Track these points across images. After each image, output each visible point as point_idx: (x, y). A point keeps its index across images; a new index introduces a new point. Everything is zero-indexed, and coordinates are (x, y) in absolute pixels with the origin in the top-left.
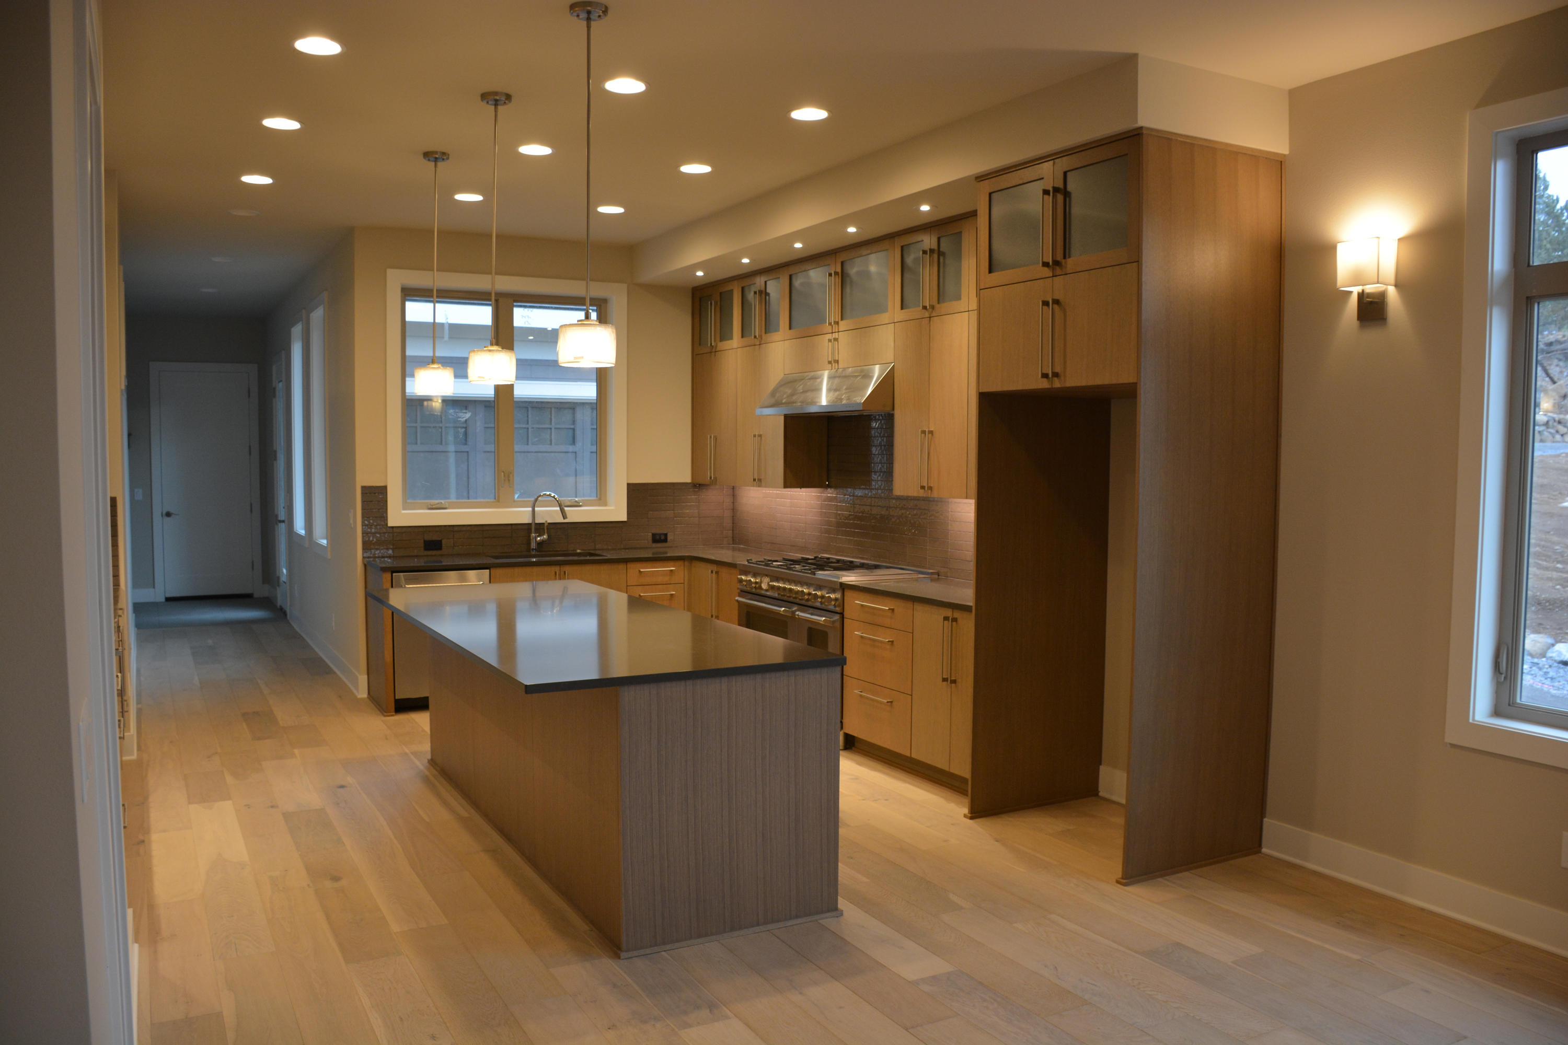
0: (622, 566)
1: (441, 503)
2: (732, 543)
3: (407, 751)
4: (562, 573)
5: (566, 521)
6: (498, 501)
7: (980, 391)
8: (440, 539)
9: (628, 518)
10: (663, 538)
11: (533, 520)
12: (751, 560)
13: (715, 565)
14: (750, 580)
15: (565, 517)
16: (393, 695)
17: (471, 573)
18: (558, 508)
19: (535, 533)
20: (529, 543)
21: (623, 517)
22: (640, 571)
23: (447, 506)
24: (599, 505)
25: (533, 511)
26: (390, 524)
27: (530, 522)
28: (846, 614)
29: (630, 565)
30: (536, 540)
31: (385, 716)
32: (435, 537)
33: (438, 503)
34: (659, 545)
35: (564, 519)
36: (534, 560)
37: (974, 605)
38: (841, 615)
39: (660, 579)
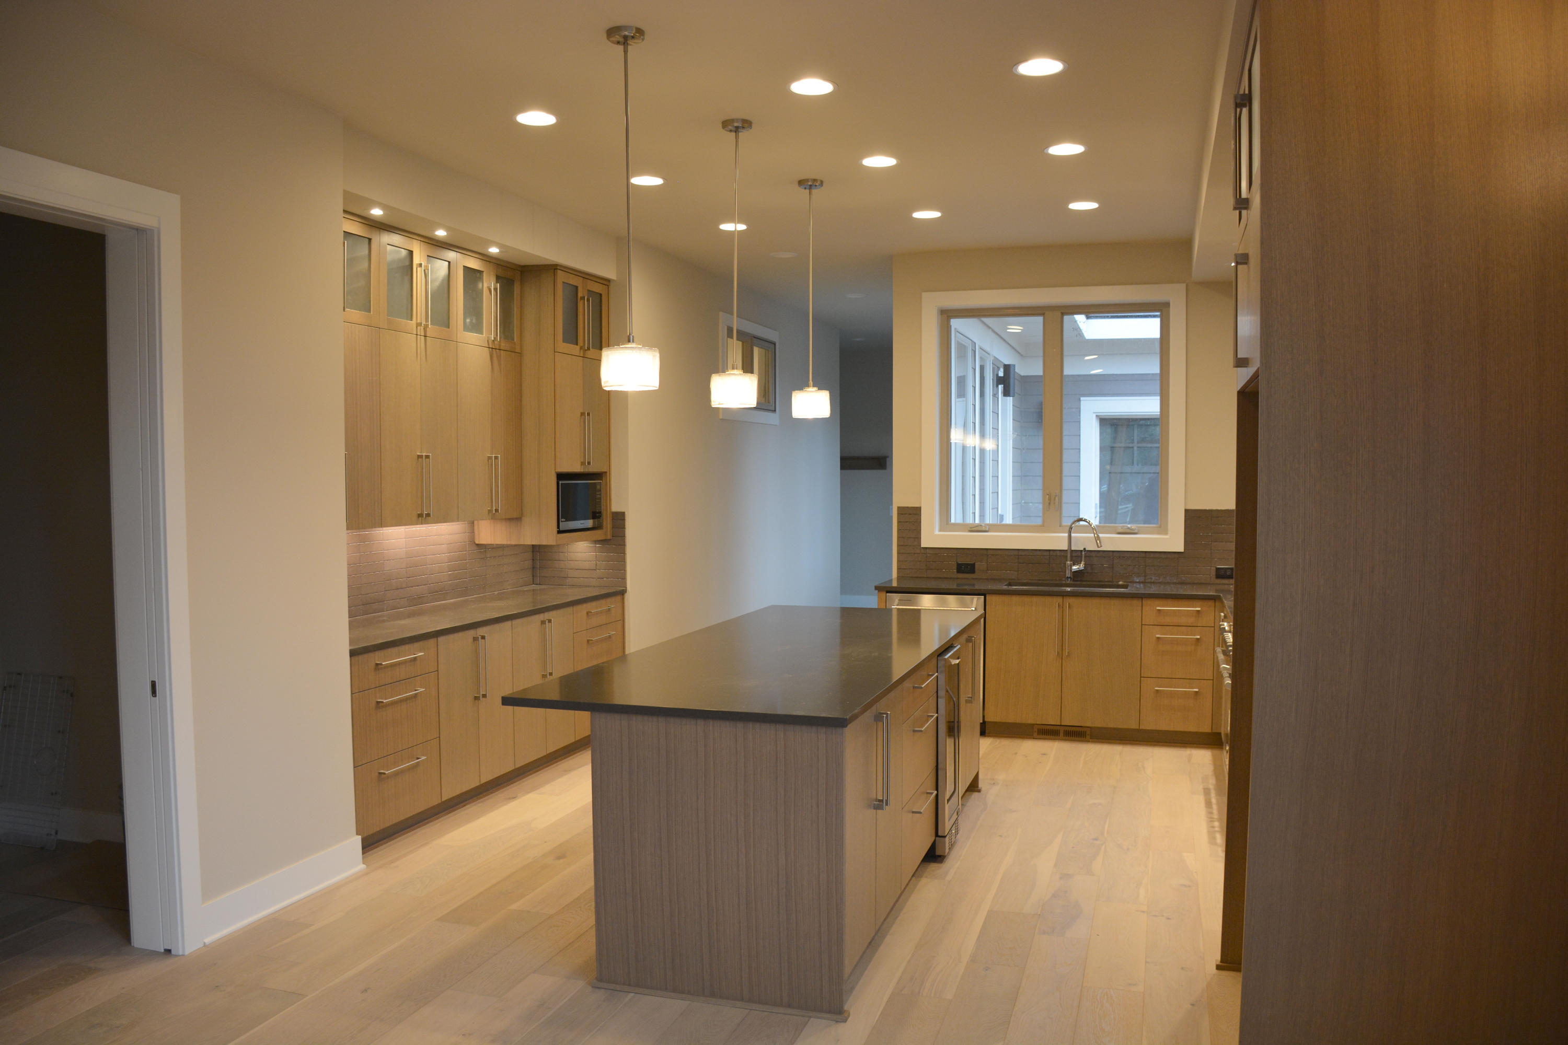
0: (1136, 602)
6: (1044, 525)
8: (974, 561)
9: (1185, 550)
10: (1229, 573)
11: (1068, 547)
15: (1099, 543)
17: (951, 598)
18: (1094, 535)
19: (1071, 561)
20: (1063, 570)
21: (1180, 548)
22: (1159, 609)
24: (1158, 533)
25: (1070, 537)
26: (922, 546)
27: (1066, 548)
29: (1147, 602)
30: (1071, 568)
32: (967, 561)
34: (1224, 581)
35: (1098, 547)
36: (1069, 590)
39: (1183, 620)
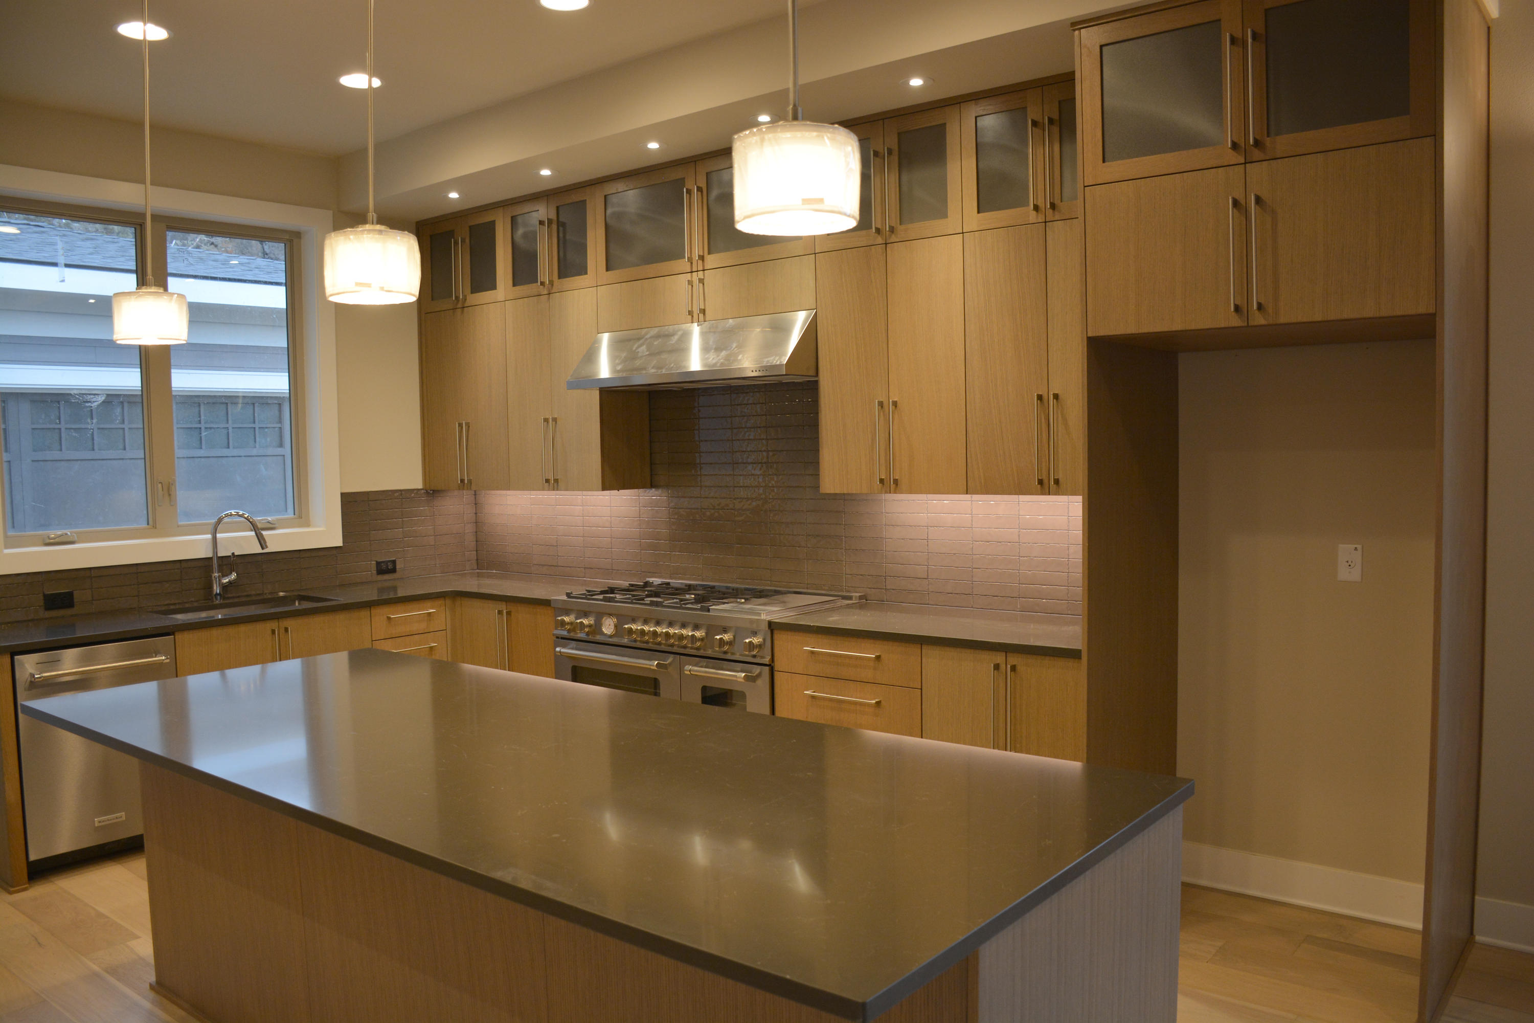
0: (364, 613)
1: (66, 534)
2: (476, 567)
3: (95, 968)
4: (282, 630)
5: (266, 551)
6: (154, 527)
7: (1090, 335)
8: (71, 590)
9: (346, 542)
10: (390, 566)
11: (214, 552)
12: (571, 593)
13: (504, 603)
14: (581, 623)
15: (263, 543)
16: (24, 857)
18: (253, 533)
19: (218, 572)
20: (210, 587)
21: (337, 540)
22: (389, 618)
23: (76, 539)
25: (215, 539)
27: (210, 555)
28: (778, 666)
29: (376, 611)
30: (220, 580)
31: (10, 893)
32: (61, 589)
33: (61, 535)
34: (386, 577)
35: (263, 549)
36: (220, 615)
37: (1086, 647)
38: (770, 667)
39: (416, 627)
